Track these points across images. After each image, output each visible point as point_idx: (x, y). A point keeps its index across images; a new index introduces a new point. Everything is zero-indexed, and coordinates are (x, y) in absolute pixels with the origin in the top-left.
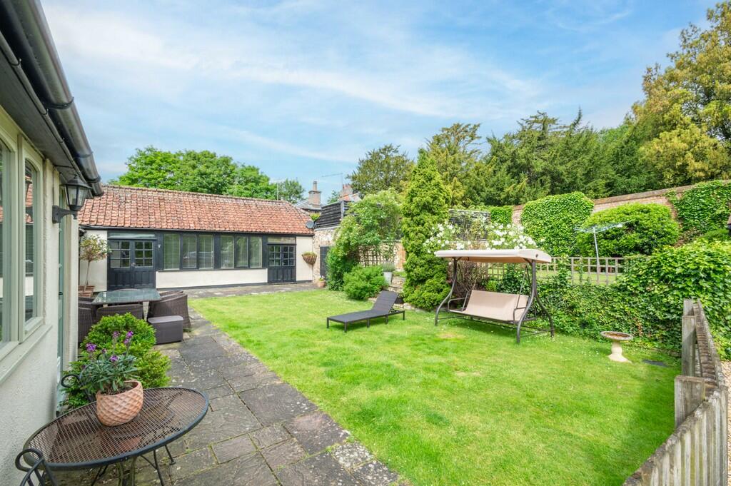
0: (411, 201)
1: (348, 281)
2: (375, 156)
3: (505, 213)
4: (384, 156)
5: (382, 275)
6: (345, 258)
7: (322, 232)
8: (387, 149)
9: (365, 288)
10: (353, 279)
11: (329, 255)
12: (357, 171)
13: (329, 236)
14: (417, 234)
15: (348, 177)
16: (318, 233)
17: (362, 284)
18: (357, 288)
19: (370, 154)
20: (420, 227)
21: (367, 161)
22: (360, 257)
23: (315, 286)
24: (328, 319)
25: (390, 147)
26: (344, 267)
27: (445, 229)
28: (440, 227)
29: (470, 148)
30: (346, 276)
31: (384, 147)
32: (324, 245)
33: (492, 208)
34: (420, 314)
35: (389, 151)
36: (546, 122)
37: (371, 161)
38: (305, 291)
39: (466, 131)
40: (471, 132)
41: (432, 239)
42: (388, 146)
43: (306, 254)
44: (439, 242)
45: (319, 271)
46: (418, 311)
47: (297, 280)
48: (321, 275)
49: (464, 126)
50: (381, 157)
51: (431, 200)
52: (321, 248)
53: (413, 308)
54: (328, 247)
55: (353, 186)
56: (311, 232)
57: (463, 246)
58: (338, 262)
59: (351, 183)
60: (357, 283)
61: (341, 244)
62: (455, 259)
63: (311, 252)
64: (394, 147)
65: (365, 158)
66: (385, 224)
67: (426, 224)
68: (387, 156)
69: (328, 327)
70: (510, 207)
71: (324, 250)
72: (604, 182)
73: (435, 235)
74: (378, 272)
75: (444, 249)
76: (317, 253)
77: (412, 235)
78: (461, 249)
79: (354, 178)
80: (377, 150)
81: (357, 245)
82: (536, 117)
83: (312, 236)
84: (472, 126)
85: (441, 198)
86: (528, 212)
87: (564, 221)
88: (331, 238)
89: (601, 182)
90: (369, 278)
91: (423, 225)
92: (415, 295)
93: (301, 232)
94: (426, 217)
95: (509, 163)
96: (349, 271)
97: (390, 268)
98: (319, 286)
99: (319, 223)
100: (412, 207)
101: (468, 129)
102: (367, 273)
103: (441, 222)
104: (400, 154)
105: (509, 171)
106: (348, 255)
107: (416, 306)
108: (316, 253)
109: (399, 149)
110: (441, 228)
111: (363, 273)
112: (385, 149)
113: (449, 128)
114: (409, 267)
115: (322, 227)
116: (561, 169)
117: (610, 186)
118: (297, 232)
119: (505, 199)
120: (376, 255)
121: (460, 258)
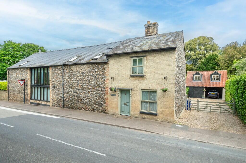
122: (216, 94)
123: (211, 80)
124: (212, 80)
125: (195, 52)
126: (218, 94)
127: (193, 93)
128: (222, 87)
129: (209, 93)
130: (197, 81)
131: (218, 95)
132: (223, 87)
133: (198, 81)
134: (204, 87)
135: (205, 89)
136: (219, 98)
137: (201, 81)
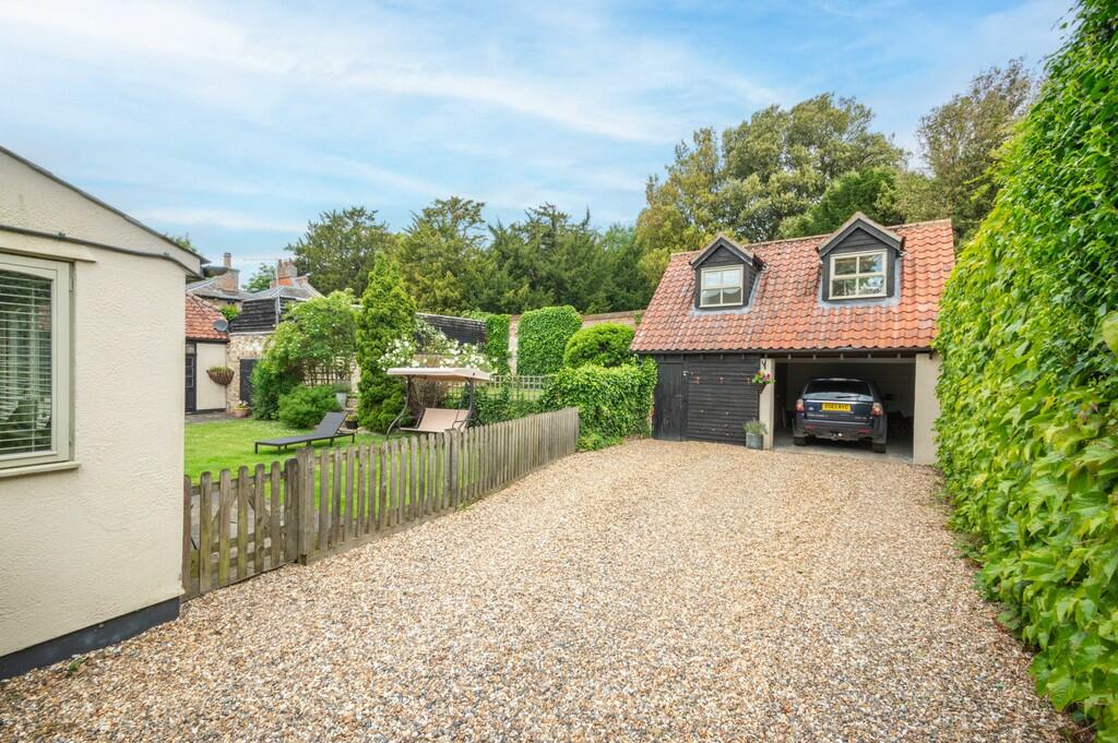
0: (366, 311)
1: (286, 404)
2: (337, 220)
3: (501, 324)
4: (351, 223)
5: (334, 396)
6: (280, 377)
7: (243, 338)
8: (356, 213)
9: (308, 413)
10: (292, 402)
11: (256, 372)
12: (305, 242)
13: (256, 344)
14: (372, 349)
15: (289, 248)
16: (235, 339)
17: (306, 408)
18: (298, 414)
19: (328, 217)
20: (376, 342)
21: (322, 227)
22: (304, 375)
23: (232, 416)
24: (257, 444)
25: (362, 210)
26: (280, 388)
27: (403, 345)
28: (397, 342)
29: (471, 233)
30: (282, 399)
31: (350, 210)
32: (247, 356)
33: (489, 315)
34: (375, 437)
35: (360, 216)
36: (555, 218)
37: (329, 228)
38: (215, 422)
39: (467, 210)
40: (473, 213)
41: (387, 355)
42: (358, 209)
43: (214, 370)
44: (394, 359)
45: (238, 394)
46: (374, 434)
47: (198, 408)
48: (242, 398)
49: (464, 202)
50: (347, 223)
51: (389, 313)
52: (241, 361)
53: (368, 432)
54: (254, 361)
55: (298, 264)
56: (224, 337)
57: (418, 364)
58: (270, 381)
59: (294, 258)
60: (297, 407)
61: (274, 358)
62: (410, 377)
63: (223, 366)
64: (368, 213)
65: (320, 223)
66: (337, 333)
67: (384, 339)
68: (356, 224)
69: (256, 452)
70: (507, 316)
71: (247, 365)
72: (604, 295)
73: (391, 351)
74: (328, 393)
75: (399, 366)
76: (235, 367)
77: (366, 350)
78: (416, 368)
79: (299, 251)
80: (339, 212)
81: (299, 360)
82: (545, 208)
83: (226, 342)
84: (474, 204)
85: (400, 311)
86: (525, 324)
87: (557, 336)
88: (259, 349)
89: (602, 294)
90: (314, 401)
91: (380, 339)
92: (370, 418)
93: (206, 336)
94: (385, 331)
95: (511, 261)
96: (286, 392)
97: (344, 387)
98: (239, 415)
99: (237, 324)
100: (367, 319)
101: (469, 207)
102: (313, 394)
103: (399, 337)
104: (378, 223)
105: (510, 273)
106: (286, 372)
107: (372, 429)
108: (232, 369)
109: (375, 216)
110: (398, 345)
111: (307, 395)
112: (352, 214)
113: (445, 201)
114: (363, 387)
115: (244, 330)
116: (566, 275)
117: (610, 299)
118: (198, 336)
119: (506, 305)
120: (327, 373)
121: (414, 376)
122: (863, 410)
123: (820, 298)
124: (825, 298)
125: (765, 179)
126: (877, 408)
127: (685, 401)
128: (908, 344)
129: (800, 405)
130: (719, 313)
131: (876, 416)
132: (921, 344)
133: (728, 312)
134: (761, 354)
135: (767, 369)
136: (883, 441)
137: (746, 310)
